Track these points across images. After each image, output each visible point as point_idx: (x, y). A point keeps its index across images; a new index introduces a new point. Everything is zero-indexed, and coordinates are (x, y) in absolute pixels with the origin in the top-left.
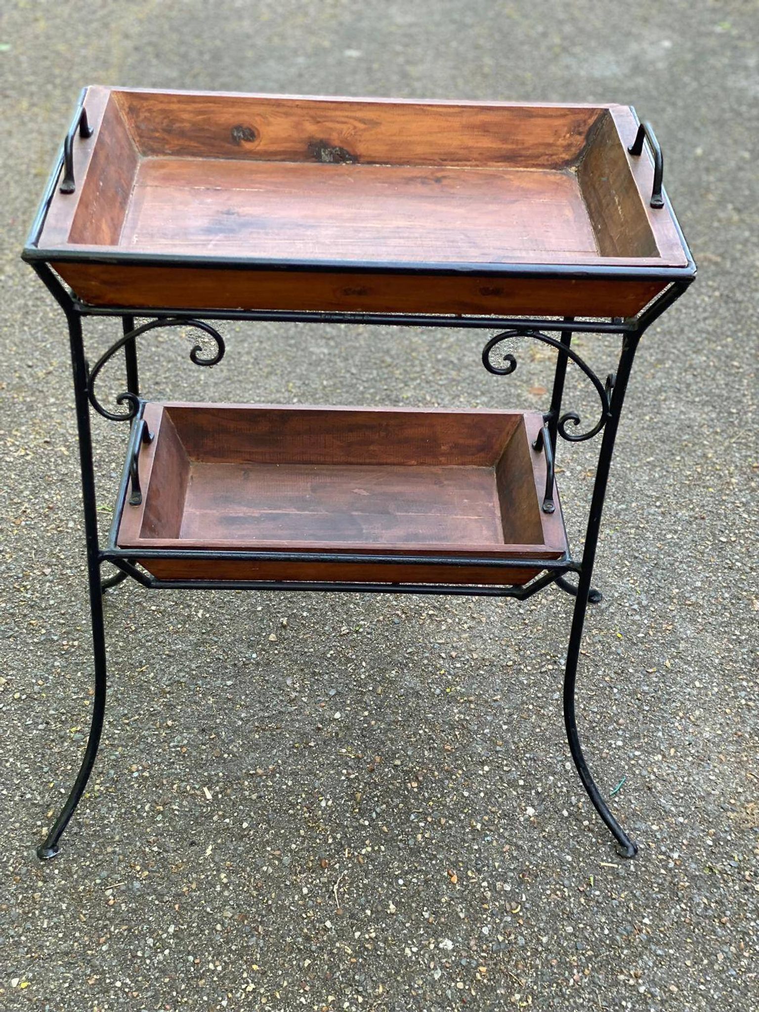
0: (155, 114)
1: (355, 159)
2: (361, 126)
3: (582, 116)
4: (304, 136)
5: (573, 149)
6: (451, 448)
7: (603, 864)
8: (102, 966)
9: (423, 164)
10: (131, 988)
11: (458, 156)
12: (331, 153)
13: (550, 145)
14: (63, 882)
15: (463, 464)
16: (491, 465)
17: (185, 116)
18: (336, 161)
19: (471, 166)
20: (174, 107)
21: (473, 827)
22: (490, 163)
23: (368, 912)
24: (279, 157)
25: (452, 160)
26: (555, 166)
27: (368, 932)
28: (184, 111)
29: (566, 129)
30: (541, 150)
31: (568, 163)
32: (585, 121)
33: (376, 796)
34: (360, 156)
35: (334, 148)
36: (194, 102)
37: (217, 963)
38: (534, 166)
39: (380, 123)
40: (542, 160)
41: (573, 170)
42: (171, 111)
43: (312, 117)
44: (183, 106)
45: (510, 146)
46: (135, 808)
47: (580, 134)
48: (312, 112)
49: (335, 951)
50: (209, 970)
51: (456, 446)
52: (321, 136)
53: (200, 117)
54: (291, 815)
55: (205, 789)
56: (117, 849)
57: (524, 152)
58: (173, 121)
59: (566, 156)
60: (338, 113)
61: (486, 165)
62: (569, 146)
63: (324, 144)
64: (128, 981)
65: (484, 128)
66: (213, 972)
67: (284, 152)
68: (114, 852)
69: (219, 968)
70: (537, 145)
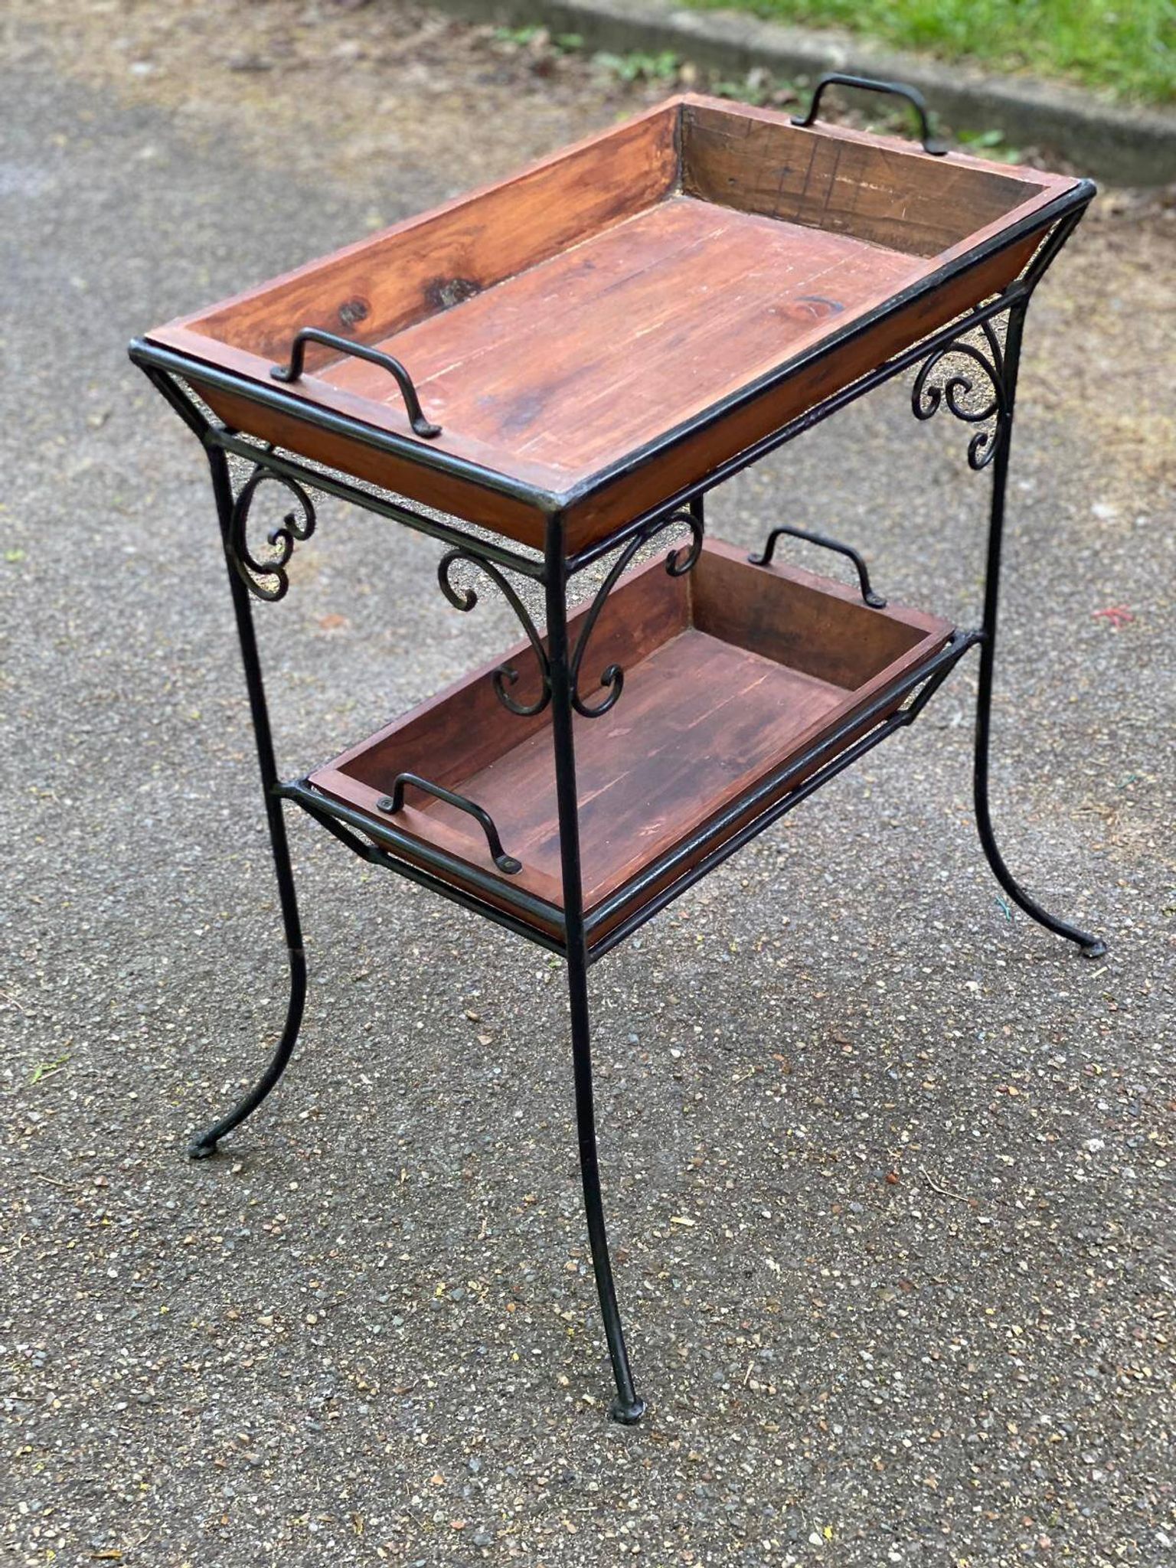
0: (245, 336)
1: (477, 286)
2: (467, 240)
3: (662, 124)
4: (416, 281)
5: (669, 168)
6: (643, 630)
7: (1094, 976)
8: (864, 1447)
9: (544, 258)
10: (923, 1435)
11: (572, 232)
12: (451, 292)
13: (647, 173)
14: (694, 1420)
15: (662, 643)
16: (686, 626)
17: (280, 321)
18: (460, 300)
19: (589, 237)
20: (263, 314)
21: (954, 1039)
22: (604, 225)
23: (996, 1180)
24: (400, 326)
25: (570, 238)
26: (661, 197)
27: (1024, 1194)
28: (277, 314)
29: (654, 147)
30: (642, 184)
31: (669, 188)
32: (666, 128)
33: (831, 1088)
34: (482, 280)
35: (451, 283)
36: (282, 296)
37: (956, 1340)
38: (644, 206)
39: (484, 227)
40: (648, 197)
41: (678, 193)
42: (262, 321)
43: (416, 253)
44: (273, 308)
45: (614, 193)
46: (638, 1297)
47: (667, 146)
48: (411, 247)
49: (1027, 1234)
50: (957, 1354)
51: (647, 625)
52: (433, 274)
53: (298, 315)
54: (789, 1170)
55: (674, 1219)
56: (690, 1345)
57: (629, 195)
58: (269, 336)
59: (665, 181)
60: (441, 233)
61: (601, 229)
62: (663, 167)
63: (440, 283)
64: (909, 1433)
65: (581, 183)
66: (963, 1351)
67: (404, 316)
68: (691, 1350)
69: (964, 1342)
70: (636, 180)
